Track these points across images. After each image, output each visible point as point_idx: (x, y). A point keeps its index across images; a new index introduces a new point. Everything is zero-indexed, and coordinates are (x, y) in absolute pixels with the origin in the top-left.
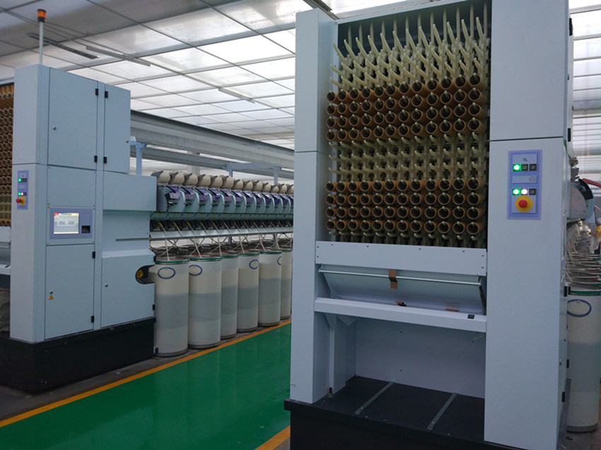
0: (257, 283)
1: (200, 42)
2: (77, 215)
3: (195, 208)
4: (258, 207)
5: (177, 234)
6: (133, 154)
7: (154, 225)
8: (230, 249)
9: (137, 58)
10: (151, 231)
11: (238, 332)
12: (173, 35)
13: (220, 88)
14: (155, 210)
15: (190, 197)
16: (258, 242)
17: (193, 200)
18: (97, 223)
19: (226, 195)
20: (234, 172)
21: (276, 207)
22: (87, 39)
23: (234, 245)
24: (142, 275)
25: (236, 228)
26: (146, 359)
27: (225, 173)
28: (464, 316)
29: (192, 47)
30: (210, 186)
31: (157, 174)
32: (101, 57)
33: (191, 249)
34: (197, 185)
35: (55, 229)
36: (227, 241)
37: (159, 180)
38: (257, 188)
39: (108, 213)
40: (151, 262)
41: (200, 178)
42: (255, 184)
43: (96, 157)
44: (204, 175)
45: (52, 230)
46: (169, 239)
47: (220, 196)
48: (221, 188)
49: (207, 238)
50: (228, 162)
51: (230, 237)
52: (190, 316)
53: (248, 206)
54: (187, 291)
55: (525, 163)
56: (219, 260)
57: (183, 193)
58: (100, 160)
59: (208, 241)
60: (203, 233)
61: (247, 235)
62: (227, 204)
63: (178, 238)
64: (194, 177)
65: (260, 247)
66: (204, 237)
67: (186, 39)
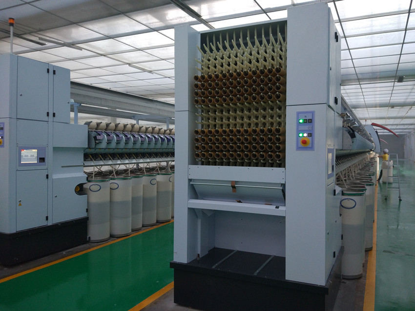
0: (155, 194)
1: (116, 35)
2: (36, 150)
3: (113, 145)
4: (156, 144)
5: (101, 163)
6: (72, 110)
7: (86, 157)
8: (137, 172)
9: (73, 45)
10: (85, 160)
11: (143, 226)
12: (98, 31)
13: (129, 64)
14: (87, 147)
15: (110, 138)
16: (156, 167)
17: (112, 140)
18: (49, 156)
19: (134, 136)
20: (139, 121)
21: (168, 144)
22: (39, 33)
23: (140, 170)
24: (79, 189)
25: (141, 158)
26: (82, 244)
27: (134, 122)
28: (273, 207)
29: (111, 38)
30: (123, 131)
31: (88, 124)
32: (48, 44)
33: (111, 172)
34: (115, 130)
35: (22, 160)
36: (135, 167)
37: (90, 127)
38: (155, 132)
39: (56, 149)
40: (85, 181)
41: (117, 125)
42: (153, 129)
43: (48, 113)
44: (119, 123)
45: (20, 160)
46: (96, 166)
47: (130, 137)
48: (131, 132)
49: (122, 165)
50: (135, 114)
51: (138, 164)
52: (111, 215)
53: (149, 144)
54: (109, 199)
55: (306, 118)
56: (130, 179)
57: (105, 136)
58: (51, 115)
59: (123, 167)
60: (119, 162)
61: (149, 162)
62: (135, 143)
63: (102, 165)
64: (113, 125)
65: (157, 171)
66: (119, 164)
67: (106, 33)
